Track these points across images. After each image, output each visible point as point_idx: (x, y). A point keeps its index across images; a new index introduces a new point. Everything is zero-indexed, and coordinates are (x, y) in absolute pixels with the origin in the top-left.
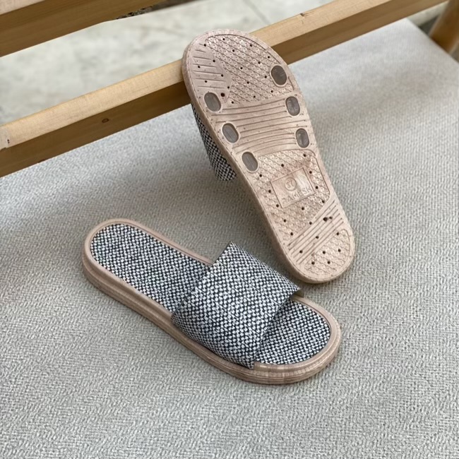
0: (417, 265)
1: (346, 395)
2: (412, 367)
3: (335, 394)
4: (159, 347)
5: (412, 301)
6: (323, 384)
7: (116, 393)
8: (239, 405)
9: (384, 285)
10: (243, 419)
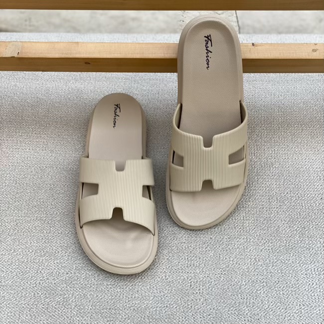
0: (246, 244)
1: (139, 301)
2: (191, 307)
3: (133, 297)
4: (57, 213)
5: (224, 266)
6: (131, 288)
7: (16, 229)
8: (75, 273)
9: (215, 246)
10: (71, 282)
